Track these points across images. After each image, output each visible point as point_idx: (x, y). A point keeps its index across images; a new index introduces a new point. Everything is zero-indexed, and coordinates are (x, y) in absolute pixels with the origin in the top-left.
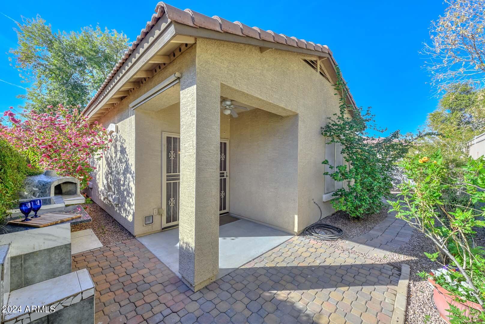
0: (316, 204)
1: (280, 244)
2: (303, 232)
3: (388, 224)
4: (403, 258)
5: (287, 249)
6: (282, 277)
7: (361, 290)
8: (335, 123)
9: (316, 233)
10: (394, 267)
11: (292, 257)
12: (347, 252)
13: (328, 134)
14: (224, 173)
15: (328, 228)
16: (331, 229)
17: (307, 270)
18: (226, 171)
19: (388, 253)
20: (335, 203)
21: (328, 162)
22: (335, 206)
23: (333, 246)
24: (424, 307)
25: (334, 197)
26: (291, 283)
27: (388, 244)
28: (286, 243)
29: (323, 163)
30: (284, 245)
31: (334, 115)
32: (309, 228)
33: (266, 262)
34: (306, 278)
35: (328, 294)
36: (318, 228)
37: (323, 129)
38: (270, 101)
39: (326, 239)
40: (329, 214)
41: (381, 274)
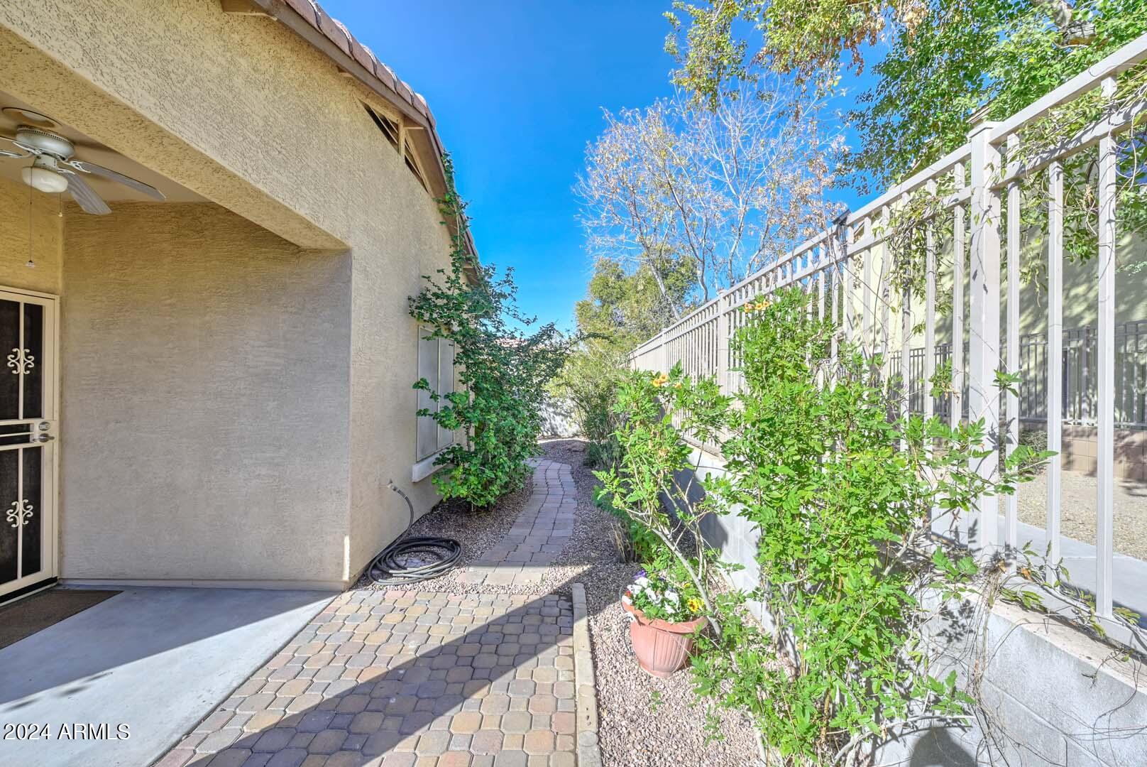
0: (399, 492)
1: (294, 633)
2: (363, 575)
3: (536, 509)
4: (571, 572)
5: (318, 643)
6: (306, 748)
7: (515, 677)
8: (440, 292)
9: (400, 567)
10: (560, 596)
11: (339, 664)
12: (473, 595)
13: (427, 316)
14: (28, 425)
15: (425, 545)
16: (433, 545)
17: (384, 683)
18: (39, 416)
19: (547, 570)
20: (442, 482)
21: (427, 384)
22: (442, 488)
23: (443, 590)
24: (617, 661)
25: (438, 467)
26: (341, 749)
27: (544, 549)
28: (316, 624)
29: (417, 386)
30: (309, 632)
31: (439, 271)
32: (379, 561)
33: (245, 719)
34: (384, 711)
35: (446, 729)
36: (402, 552)
37: (414, 301)
38: (260, 186)
39: (425, 576)
40: (427, 510)
41: (542, 621)
